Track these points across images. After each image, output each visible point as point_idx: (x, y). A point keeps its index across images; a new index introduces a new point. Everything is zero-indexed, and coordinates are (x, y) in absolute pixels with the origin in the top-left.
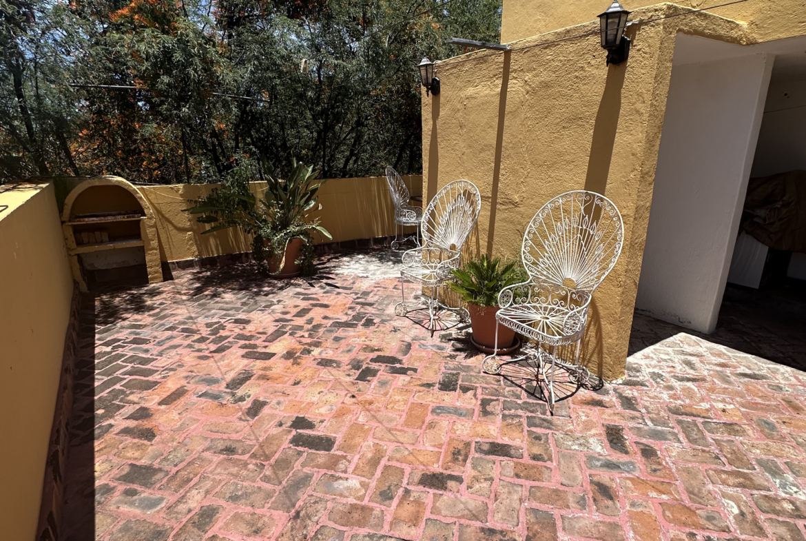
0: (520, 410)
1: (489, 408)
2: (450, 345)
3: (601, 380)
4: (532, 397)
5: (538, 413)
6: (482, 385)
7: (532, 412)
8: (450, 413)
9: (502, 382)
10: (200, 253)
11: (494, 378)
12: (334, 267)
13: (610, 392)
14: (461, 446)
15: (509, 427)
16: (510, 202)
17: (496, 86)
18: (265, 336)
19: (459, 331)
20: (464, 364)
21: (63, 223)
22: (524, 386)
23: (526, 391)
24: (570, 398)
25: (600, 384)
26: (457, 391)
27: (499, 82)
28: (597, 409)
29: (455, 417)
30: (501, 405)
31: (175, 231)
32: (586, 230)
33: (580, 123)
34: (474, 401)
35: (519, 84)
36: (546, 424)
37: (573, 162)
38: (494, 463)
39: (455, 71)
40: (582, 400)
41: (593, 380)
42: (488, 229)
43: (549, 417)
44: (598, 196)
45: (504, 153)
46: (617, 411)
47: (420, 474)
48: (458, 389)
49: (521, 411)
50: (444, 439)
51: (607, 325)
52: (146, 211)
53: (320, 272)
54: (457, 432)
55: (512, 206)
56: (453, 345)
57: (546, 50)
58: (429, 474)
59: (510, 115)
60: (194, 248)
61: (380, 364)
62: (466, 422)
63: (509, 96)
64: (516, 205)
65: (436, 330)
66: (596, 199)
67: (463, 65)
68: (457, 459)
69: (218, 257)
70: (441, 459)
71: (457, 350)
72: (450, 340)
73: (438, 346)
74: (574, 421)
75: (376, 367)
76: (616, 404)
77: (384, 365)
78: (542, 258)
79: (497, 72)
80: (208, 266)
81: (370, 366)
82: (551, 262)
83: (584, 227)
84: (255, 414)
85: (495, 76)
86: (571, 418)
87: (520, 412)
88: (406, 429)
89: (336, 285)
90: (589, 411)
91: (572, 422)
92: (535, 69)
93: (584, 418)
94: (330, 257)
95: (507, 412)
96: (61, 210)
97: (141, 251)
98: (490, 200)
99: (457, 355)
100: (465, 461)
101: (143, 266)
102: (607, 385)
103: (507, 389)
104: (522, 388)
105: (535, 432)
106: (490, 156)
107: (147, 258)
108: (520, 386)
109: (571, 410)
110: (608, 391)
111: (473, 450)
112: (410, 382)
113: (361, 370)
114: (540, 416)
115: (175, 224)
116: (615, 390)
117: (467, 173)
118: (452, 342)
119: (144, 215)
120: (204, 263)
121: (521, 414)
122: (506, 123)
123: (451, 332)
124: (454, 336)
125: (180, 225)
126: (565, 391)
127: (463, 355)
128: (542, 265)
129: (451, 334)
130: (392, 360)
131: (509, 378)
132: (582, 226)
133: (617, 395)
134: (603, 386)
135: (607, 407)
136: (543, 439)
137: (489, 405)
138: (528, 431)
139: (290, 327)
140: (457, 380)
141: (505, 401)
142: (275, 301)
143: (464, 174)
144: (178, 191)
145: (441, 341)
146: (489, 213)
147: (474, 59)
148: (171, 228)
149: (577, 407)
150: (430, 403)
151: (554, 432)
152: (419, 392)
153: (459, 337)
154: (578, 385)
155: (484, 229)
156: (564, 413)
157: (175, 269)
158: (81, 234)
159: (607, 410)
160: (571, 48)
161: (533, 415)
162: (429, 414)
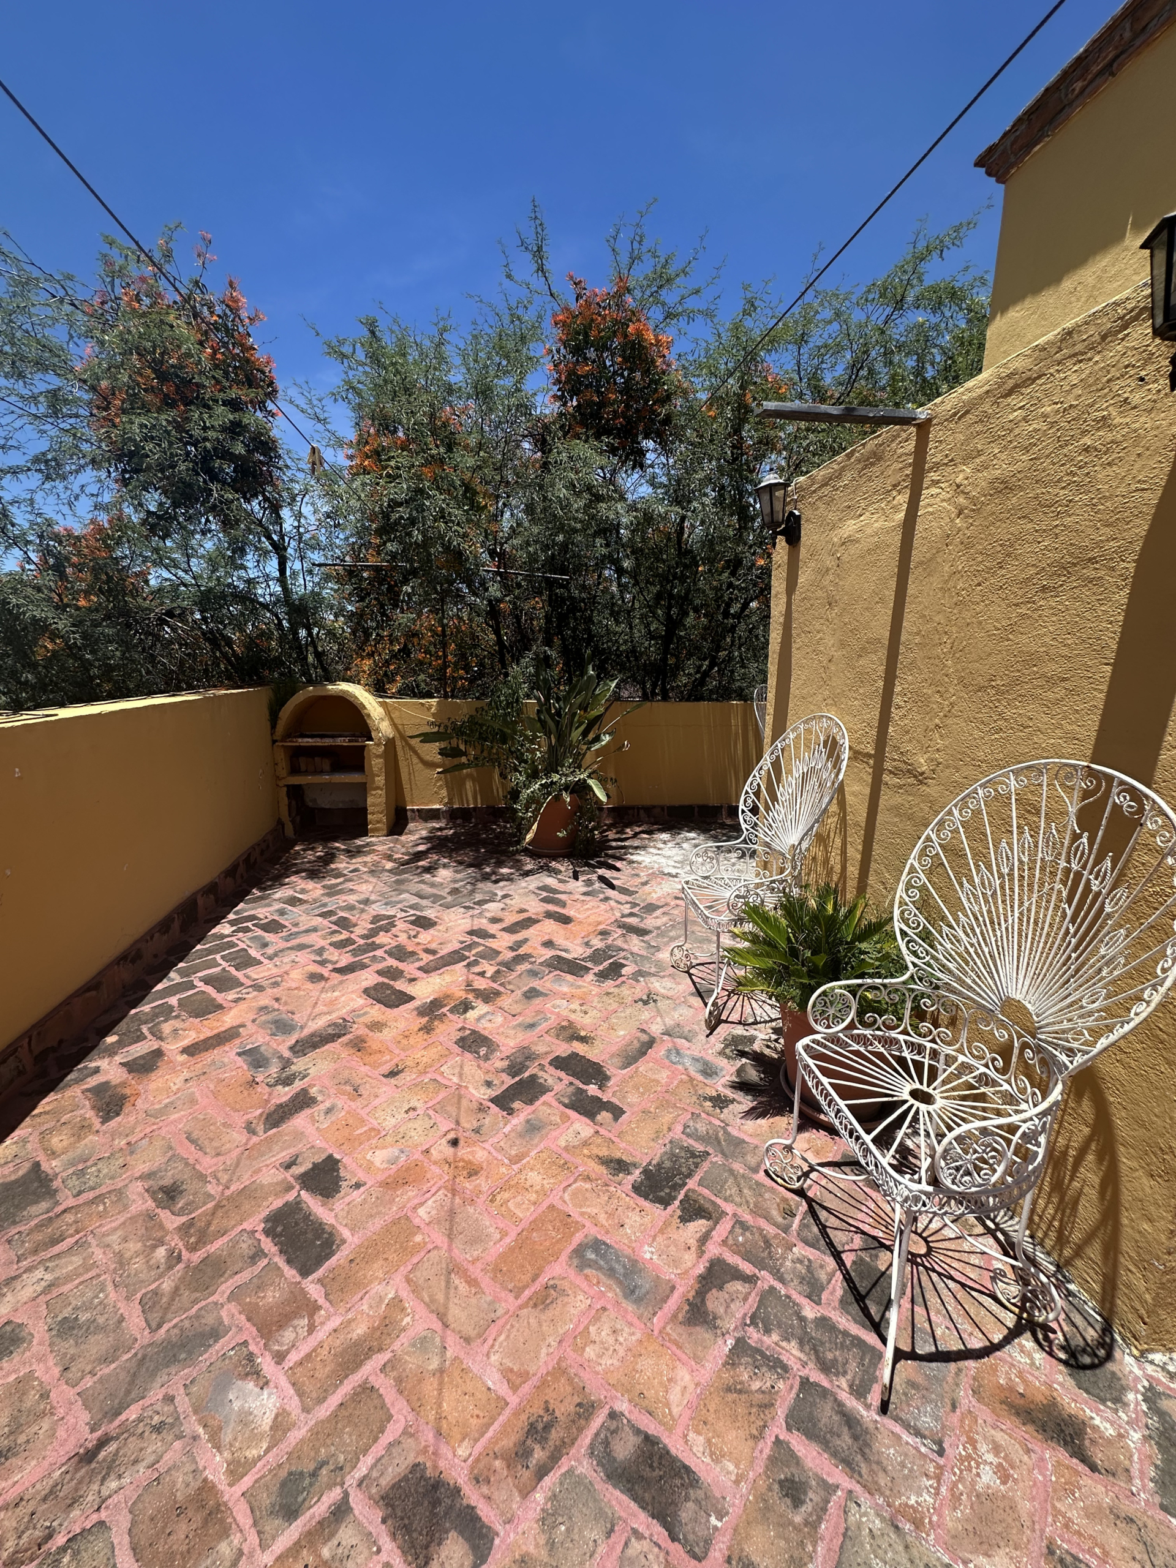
0: (793, 1347)
1: (715, 1302)
2: (735, 1069)
3: (1107, 1329)
4: (855, 1308)
5: (843, 1382)
6: (739, 1211)
7: (826, 1367)
8: (611, 1272)
9: (797, 1221)
10: (450, 801)
11: (785, 1200)
12: (636, 848)
13: (1130, 1396)
14: (564, 1409)
15: (731, 1397)
16: (909, 771)
17: (896, 509)
18: (431, 958)
19: (774, 1037)
20: (734, 1132)
21: (274, 742)
22: (848, 1259)
23: (848, 1279)
24: (971, 1364)
25: (1102, 1344)
26: (670, 1209)
27: (903, 499)
28: (1054, 1455)
29: (612, 1292)
30: (753, 1300)
31: (420, 765)
32: (1078, 875)
33: (1089, 573)
34: (689, 1258)
35: (944, 495)
36: (845, 1440)
37: (1064, 680)
38: (609, 1533)
39: (826, 490)
40: (1011, 1389)
41: (1078, 1320)
42: (863, 825)
43: (869, 1415)
44: (1122, 782)
45: (905, 657)
46: (1127, 1507)
47: (411, 1459)
48: (677, 1203)
49: (796, 1352)
50: (542, 1362)
51: (1140, 1173)
52: (373, 734)
53: (607, 855)
54: (590, 1352)
55: (912, 780)
56: (739, 1072)
57: (1009, 400)
58: (429, 1473)
59: (920, 569)
60: (444, 792)
61: (562, 1074)
62: (631, 1324)
63: (919, 527)
64: (921, 778)
65: (726, 1022)
66: (1115, 790)
67: (839, 477)
68: (527, 1453)
69: (475, 809)
70: (490, 1433)
71: (742, 1086)
72: (742, 1054)
73: (706, 1063)
74: (948, 1477)
75: (550, 1081)
76: (1135, 1471)
77: (567, 1079)
78: (951, 927)
79: (899, 477)
80: (459, 821)
81: (541, 1074)
82: (974, 941)
83: (1075, 867)
84: (276, 1125)
85: (895, 486)
86: (941, 1452)
87: (792, 1353)
88: (485, 1281)
89: (615, 882)
90: (1017, 1453)
91: (938, 1478)
92: (980, 453)
93: (987, 1477)
94: (638, 829)
95: (754, 1336)
96: (273, 726)
97: (363, 789)
98: (871, 762)
99: (733, 1101)
100: (542, 1472)
101: (364, 811)
102: (1126, 1362)
103: (800, 1250)
104: (840, 1263)
105: (797, 1461)
106: (875, 663)
107: (370, 800)
108: (837, 1255)
109: (955, 1418)
110: (1124, 1389)
111: (588, 1441)
112: (586, 1143)
113: (517, 1079)
114: (845, 1397)
115: (423, 755)
116: (1152, 1396)
117: (834, 701)
118: (744, 1060)
119: (371, 739)
120: (454, 815)
121: (791, 1362)
122: (911, 589)
123: (755, 1033)
124: (757, 1046)
125: (428, 758)
126: (965, 1326)
127: (746, 1102)
128: (949, 946)
129: (752, 1040)
130: (593, 1072)
131: (823, 1215)
132: (1069, 862)
133: (1154, 1422)
134: (1109, 1356)
135: (1093, 1468)
136: (807, 1507)
137: (721, 1288)
138: (778, 1442)
139: (481, 948)
140: (690, 1175)
141: (772, 1289)
142: (500, 893)
143: (830, 701)
144: (429, 709)
145: (722, 1053)
146: (867, 791)
147: (859, 461)
148: (415, 760)
149: (984, 1413)
150: (588, 1224)
151: (858, 1488)
152: (588, 1178)
153: (767, 1052)
154: (1020, 1318)
155: (857, 824)
156: (926, 1421)
157: (414, 820)
158: (298, 759)
159: (1088, 1481)
160: (1074, 376)
161: (823, 1381)
162: (564, 1257)
